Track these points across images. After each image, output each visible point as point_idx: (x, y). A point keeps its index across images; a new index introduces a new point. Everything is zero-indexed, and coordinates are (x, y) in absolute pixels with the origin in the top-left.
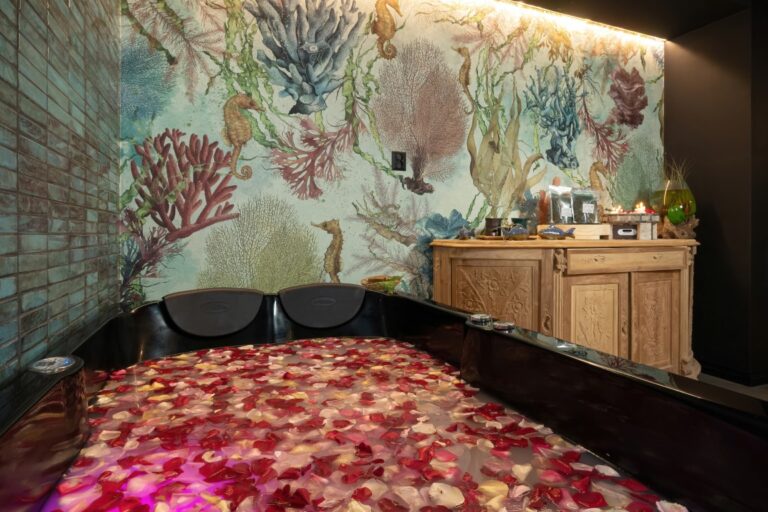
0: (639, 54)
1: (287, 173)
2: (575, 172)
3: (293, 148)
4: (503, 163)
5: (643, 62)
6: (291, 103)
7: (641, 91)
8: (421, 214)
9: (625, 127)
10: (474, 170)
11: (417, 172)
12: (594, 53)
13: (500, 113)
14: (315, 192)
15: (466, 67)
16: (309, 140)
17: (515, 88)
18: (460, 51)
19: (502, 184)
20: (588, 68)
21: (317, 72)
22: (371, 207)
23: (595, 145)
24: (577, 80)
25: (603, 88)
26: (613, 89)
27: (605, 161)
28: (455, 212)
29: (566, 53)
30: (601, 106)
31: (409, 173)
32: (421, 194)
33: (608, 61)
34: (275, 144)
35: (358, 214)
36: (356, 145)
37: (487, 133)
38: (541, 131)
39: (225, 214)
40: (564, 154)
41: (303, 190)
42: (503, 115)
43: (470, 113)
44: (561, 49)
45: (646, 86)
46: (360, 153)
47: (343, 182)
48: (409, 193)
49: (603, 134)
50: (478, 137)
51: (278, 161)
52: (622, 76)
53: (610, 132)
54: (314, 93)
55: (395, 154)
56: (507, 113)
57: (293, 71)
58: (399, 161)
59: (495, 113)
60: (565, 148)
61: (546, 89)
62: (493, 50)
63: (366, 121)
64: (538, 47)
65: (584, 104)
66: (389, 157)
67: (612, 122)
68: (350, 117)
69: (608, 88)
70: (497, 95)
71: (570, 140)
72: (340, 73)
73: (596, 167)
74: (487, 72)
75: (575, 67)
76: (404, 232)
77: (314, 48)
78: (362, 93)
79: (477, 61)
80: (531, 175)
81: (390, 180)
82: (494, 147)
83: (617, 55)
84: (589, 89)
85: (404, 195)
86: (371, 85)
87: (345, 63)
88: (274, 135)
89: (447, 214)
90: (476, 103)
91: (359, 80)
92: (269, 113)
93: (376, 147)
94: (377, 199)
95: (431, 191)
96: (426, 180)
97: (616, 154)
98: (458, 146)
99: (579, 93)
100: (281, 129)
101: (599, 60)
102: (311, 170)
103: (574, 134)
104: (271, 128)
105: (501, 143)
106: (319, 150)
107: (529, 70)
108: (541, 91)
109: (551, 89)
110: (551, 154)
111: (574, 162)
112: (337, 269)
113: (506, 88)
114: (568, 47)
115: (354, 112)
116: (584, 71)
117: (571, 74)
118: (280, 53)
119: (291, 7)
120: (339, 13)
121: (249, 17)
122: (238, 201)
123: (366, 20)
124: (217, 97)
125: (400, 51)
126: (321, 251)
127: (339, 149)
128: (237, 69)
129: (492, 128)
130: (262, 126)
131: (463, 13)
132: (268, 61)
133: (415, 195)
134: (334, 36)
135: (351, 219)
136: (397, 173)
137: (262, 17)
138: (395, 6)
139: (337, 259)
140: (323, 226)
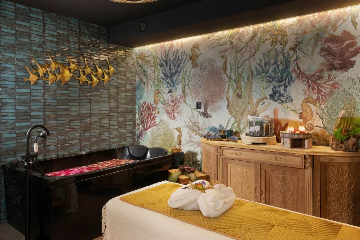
0: (350, 19)
1: (167, 112)
2: (290, 105)
3: (169, 104)
4: (244, 103)
5: (354, 24)
6: (168, 90)
7: (352, 44)
8: (207, 126)
9: (334, 72)
10: (229, 107)
11: (205, 110)
12: (304, 33)
13: (242, 79)
14: (174, 118)
15: (225, 63)
16: (173, 101)
17: (250, 66)
18: (222, 57)
19: (243, 113)
20: (300, 42)
21: (174, 79)
22: (190, 123)
23: (305, 89)
24: (291, 52)
25: (313, 52)
26: (323, 50)
27: (315, 96)
28: (221, 126)
29: (283, 39)
30: (313, 62)
31: (202, 110)
32: (207, 118)
33: (317, 34)
34: (165, 103)
35: (186, 125)
36: (185, 101)
37: (235, 90)
38: (266, 84)
39: (154, 124)
40: (281, 95)
41: (171, 118)
42: (243, 81)
43: (227, 83)
44: (279, 38)
45: (358, 40)
46: (186, 104)
47: (182, 114)
48: (203, 118)
49: (313, 80)
50: (231, 93)
51: (165, 108)
52: (333, 38)
53: (320, 78)
54: (174, 86)
55: (197, 103)
56: (246, 79)
57: (169, 80)
58: (198, 106)
59: (239, 80)
60: (282, 91)
61: (269, 62)
62: (238, 51)
63: (188, 92)
64: (263, 42)
65: (297, 65)
66: (196, 104)
67: (322, 71)
68: (184, 92)
69: (318, 50)
70: (240, 72)
71: (286, 87)
72: (181, 77)
73: (306, 101)
74: (235, 62)
75: (290, 45)
76: (201, 132)
77: (173, 71)
78: (187, 83)
79: (230, 59)
80: (259, 107)
81: (196, 113)
82: (239, 96)
83: (327, 27)
84: (301, 55)
85: (201, 119)
86: (190, 79)
87: (182, 73)
88: (164, 101)
89: (217, 126)
90: (230, 78)
91: (186, 79)
92: (163, 94)
93: (192, 101)
94: (192, 120)
95: (211, 117)
96: (209, 113)
98: (221, 98)
99: (293, 59)
100: (166, 99)
101: (309, 35)
102: (173, 111)
103: (289, 83)
105: (242, 94)
106: (175, 104)
107: (258, 55)
108: (266, 64)
109: (272, 62)
110: (272, 96)
111: (289, 99)
112: (180, 144)
113: (245, 68)
114: (284, 35)
115: (185, 90)
116: (296, 46)
118: (166, 75)
119: (168, 60)
120: (180, 57)
121: (159, 67)
122: (157, 120)
123: (188, 56)
124: (153, 92)
125: (199, 64)
126: (176, 138)
127: (181, 103)
128: (156, 83)
129: (238, 87)
130: (162, 98)
131: (224, 40)
132: (163, 79)
133: (205, 119)
134: (179, 65)
135: (184, 127)
136: (198, 110)
137: (162, 65)
138: (198, 48)
139: (180, 141)
140: (177, 129)
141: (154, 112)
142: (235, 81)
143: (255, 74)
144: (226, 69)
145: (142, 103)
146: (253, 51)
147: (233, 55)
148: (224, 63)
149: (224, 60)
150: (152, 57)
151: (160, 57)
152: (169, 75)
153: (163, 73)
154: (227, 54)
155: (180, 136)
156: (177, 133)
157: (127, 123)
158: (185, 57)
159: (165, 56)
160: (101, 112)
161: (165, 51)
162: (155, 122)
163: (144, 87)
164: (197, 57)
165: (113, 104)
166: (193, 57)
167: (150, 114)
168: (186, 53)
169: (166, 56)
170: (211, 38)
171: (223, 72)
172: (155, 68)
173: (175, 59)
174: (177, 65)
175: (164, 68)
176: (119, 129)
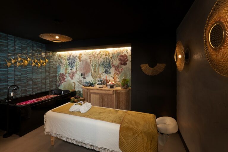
0: (126, 51)
1: (70, 77)
2: (110, 75)
4: (97, 74)
5: (127, 52)
6: (70, 69)
7: (127, 58)
8: (84, 82)
9: (122, 66)
10: (92, 75)
11: (84, 76)
12: (115, 53)
14: (73, 79)
15: (91, 61)
16: (72, 73)
17: (99, 62)
18: (90, 58)
19: (97, 77)
20: (113, 56)
21: (73, 65)
22: (79, 80)
23: (114, 70)
24: (111, 59)
25: (117, 59)
26: (119, 59)
27: (117, 72)
28: (89, 81)
29: (108, 55)
30: (116, 62)
31: (83, 76)
33: (118, 54)
34: (69, 74)
36: (77, 73)
37: (94, 70)
38: (103, 68)
39: (65, 81)
40: (108, 72)
41: (71, 79)
44: (107, 54)
45: (128, 57)
47: (76, 78)
49: (117, 68)
50: (93, 70)
52: (122, 56)
53: (119, 67)
54: (73, 67)
56: (97, 66)
57: (71, 65)
58: (82, 75)
59: (95, 67)
60: (108, 71)
61: (104, 61)
62: (95, 57)
63: (78, 70)
64: (103, 55)
65: (112, 63)
67: (119, 65)
68: (76, 70)
69: (118, 59)
71: (109, 69)
72: (75, 65)
73: (115, 74)
74: (94, 60)
75: (110, 56)
76: (82, 84)
77: (72, 62)
78: (78, 66)
79: (92, 59)
80: (101, 76)
81: (81, 77)
82: (95, 72)
83: (120, 52)
84: (113, 60)
85: (82, 79)
87: (76, 63)
89: (88, 82)
90: (92, 66)
92: (68, 70)
93: (79, 73)
95: (86, 78)
97: (120, 71)
98: (89, 72)
99: (111, 61)
101: (116, 54)
102: (72, 76)
103: (110, 68)
104: (69, 72)
107: (101, 59)
108: (103, 62)
109: (105, 61)
110: (105, 72)
111: (110, 73)
112: (75, 88)
113: (97, 63)
114: (109, 53)
116: (112, 57)
117: (109, 58)
118: (69, 63)
120: (75, 57)
124: (64, 69)
126: (73, 86)
127: (75, 74)
128: (66, 66)
131: (90, 53)
132: (68, 65)
133: (84, 79)
134: (75, 60)
135: (76, 82)
137: (68, 60)
138: (81, 55)
139: (75, 87)
141: (65, 77)
143: (100, 65)
144: (91, 63)
145: (60, 73)
146: (100, 57)
150: (64, 56)
151: (67, 56)
153: (68, 62)
155: (75, 85)
156: (73, 84)
157: (53, 81)
158: (77, 57)
160: (42, 77)
161: (69, 55)
163: (61, 68)
164: (81, 58)
165: (47, 74)
167: (63, 77)
169: (70, 57)
170: (86, 52)
171: (90, 64)
172: (65, 60)
173: (73, 58)
175: (69, 61)
176: (50, 83)
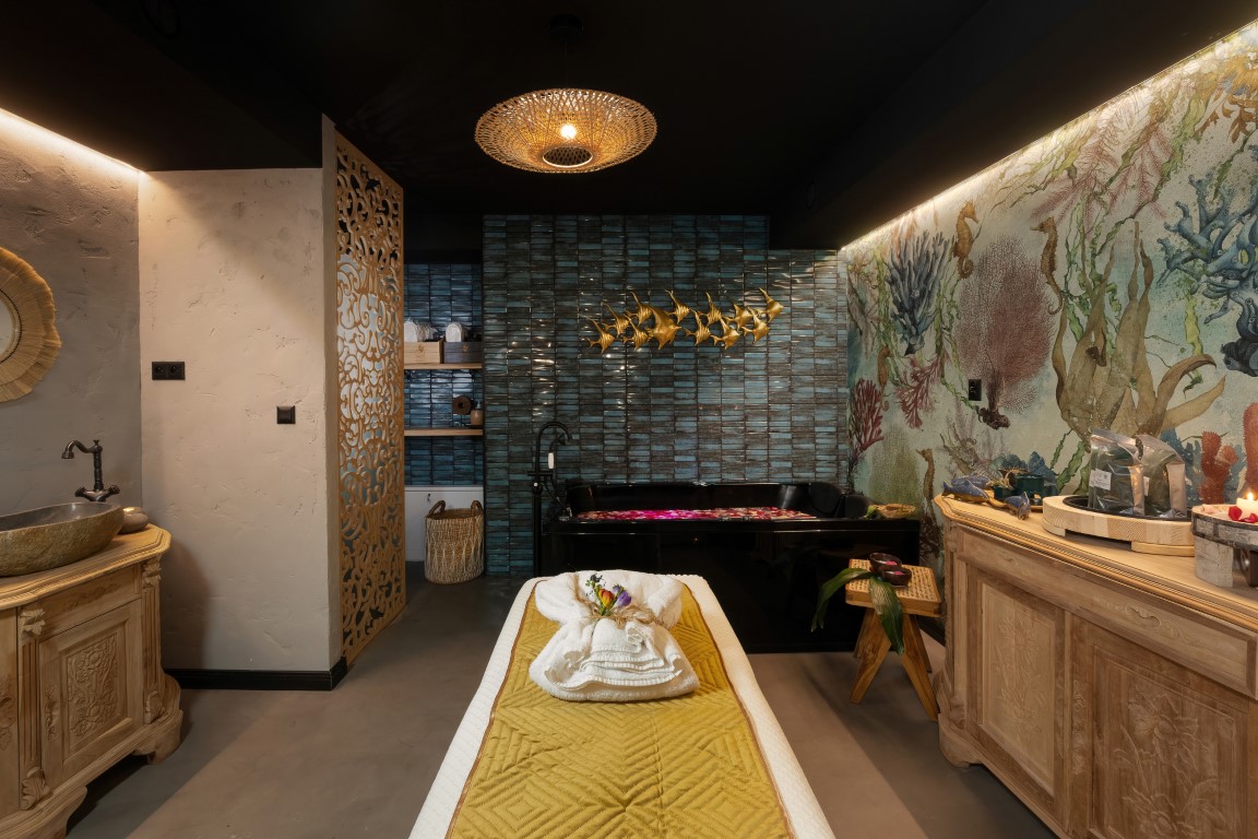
1: (904, 407)
3: (907, 385)
6: (905, 346)
8: (997, 453)
10: (1063, 396)
11: (992, 405)
13: (1107, 297)
14: (917, 423)
15: (1051, 247)
16: (915, 377)
17: (1138, 240)
18: (1042, 226)
22: (953, 440)
31: (984, 403)
32: (996, 428)
34: (899, 383)
35: (945, 446)
36: (943, 376)
37: (1083, 337)
38: (1207, 307)
41: (911, 421)
42: (1113, 300)
43: (1056, 312)
46: (945, 384)
47: (934, 414)
48: (984, 426)
50: (1069, 345)
55: (971, 383)
56: (1122, 294)
57: (907, 320)
59: (1097, 301)
63: (949, 351)
66: (966, 386)
68: (939, 349)
70: (1100, 270)
72: (932, 309)
74: (1084, 237)
79: (1067, 231)
81: (968, 411)
82: (1096, 356)
85: (981, 427)
86: (954, 312)
87: (936, 297)
88: (898, 376)
89: (1025, 458)
90: (1065, 295)
91: (944, 311)
92: (896, 359)
93: (957, 376)
94: (958, 432)
95: (1006, 425)
96: (1001, 412)
98: (1040, 363)
100: (901, 370)
102: (915, 402)
104: (897, 369)
105: (1108, 349)
106: (922, 382)
108: (1208, 221)
110: (1238, 352)
115: (942, 344)
118: (901, 307)
119: (906, 265)
120: (931, 251)
121: (887, 285)
122: (884, 427)
123: (950, 246)
124: (876, 353)
125: (976, 262)
126: (922, 476)
127: (933, 381)
128: (882, 329)
129: (1092, 326)
130: (892, 369)
131: (1046, 170)
132: (895, 316)
133: (991, 429)
134: (929, 275)
135: (938, 449)
136: (973, 403)
137: (893, 282)
139: (931, 486)
140: (923, 453)
141: (878, 405)
142: (1082, 304)
144: (1052, 267)
145: (857, 381)
147: (1078, 214)
148: (1048, 247)
149: (1045, 238)
150: (874, 264)
151: (888, 260)
152: (907, 306)
153: (895, 302)
154: (1055, 213)
155: (930, 474)
156: (923, 466)
157: (817, 429)
159: (899, 257)
160: (747, 402)
161: (900, 242)
162: (880, 431)
163: (860, 344)
164: (971, 242)
166: (960, 245)
167: (872, 410)
168: (947, 237)
169: (902, 257)
170: (1010, 174)
171: (1042, 278)
172: (880, 290)
173: (920, 259)
174: (924, 275)
175: (898, 288)
176: (795, 441)
